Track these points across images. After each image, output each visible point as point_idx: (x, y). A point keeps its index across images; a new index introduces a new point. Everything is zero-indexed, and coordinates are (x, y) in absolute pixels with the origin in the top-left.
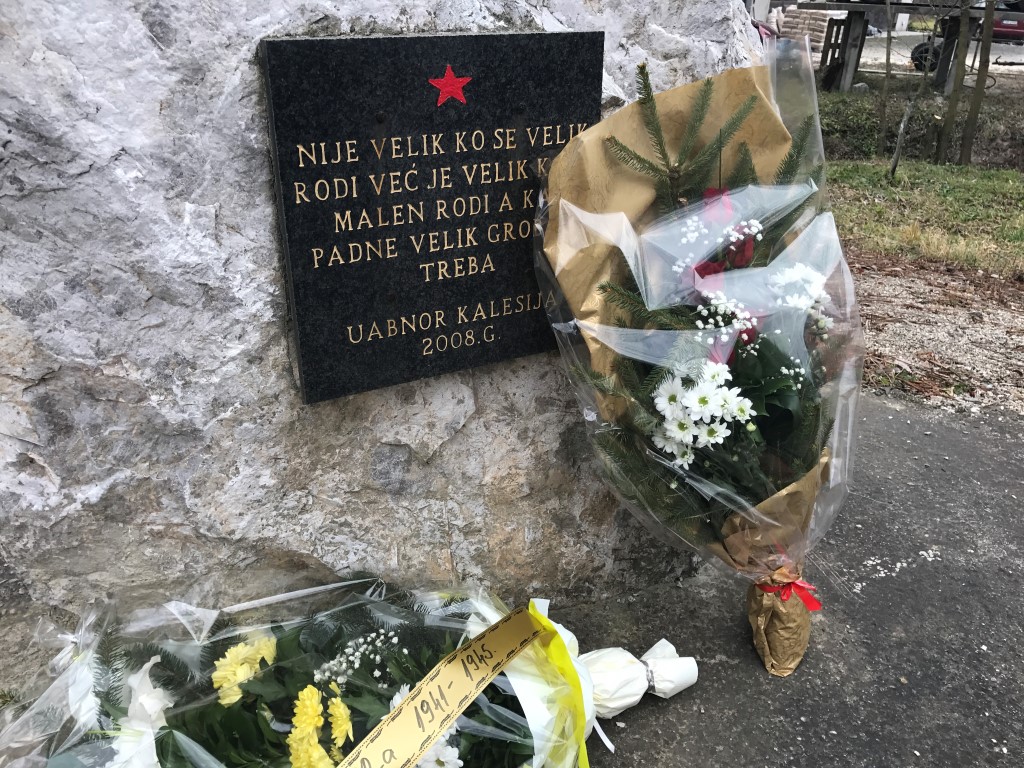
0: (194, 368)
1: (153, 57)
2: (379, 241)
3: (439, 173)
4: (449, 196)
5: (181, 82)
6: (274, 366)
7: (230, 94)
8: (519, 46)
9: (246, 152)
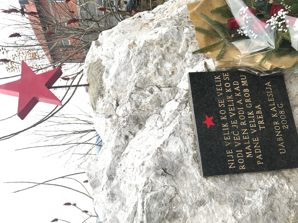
0: (291, 199)
1: (208, 205)
2: (254, 143)
3: (233, 124)
4: (239, 121)
5: (214, 198)
6: (290, 174)
7: (216, 185)
8: (196, 100)
9: (230, 181)
